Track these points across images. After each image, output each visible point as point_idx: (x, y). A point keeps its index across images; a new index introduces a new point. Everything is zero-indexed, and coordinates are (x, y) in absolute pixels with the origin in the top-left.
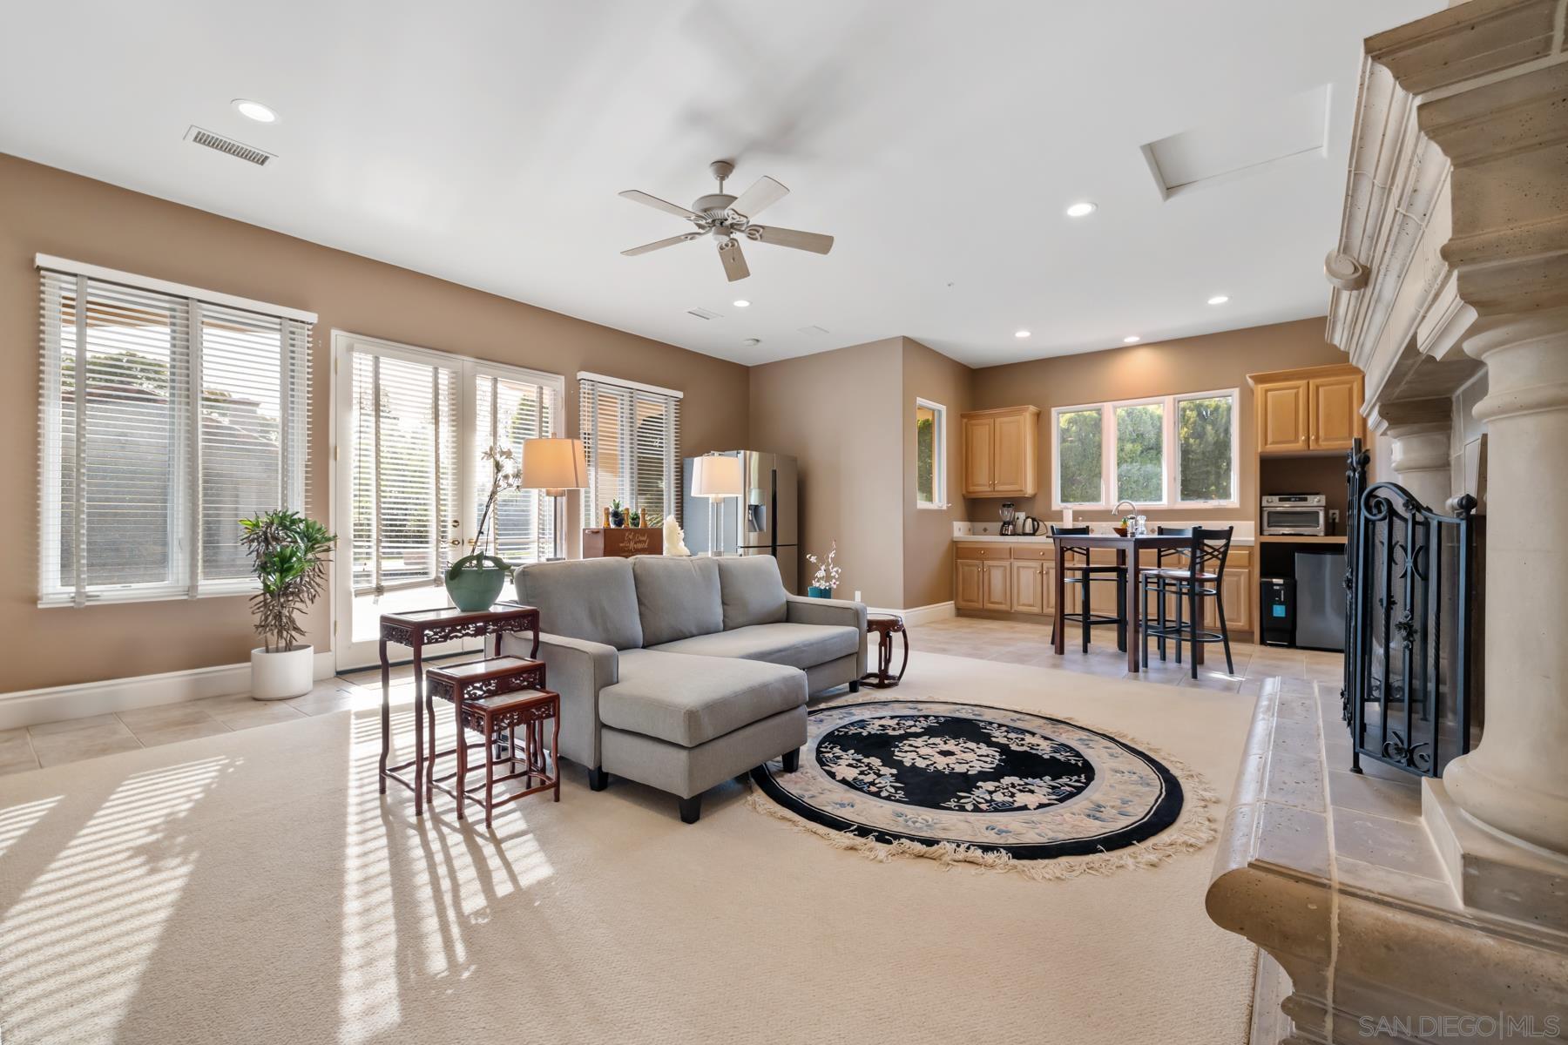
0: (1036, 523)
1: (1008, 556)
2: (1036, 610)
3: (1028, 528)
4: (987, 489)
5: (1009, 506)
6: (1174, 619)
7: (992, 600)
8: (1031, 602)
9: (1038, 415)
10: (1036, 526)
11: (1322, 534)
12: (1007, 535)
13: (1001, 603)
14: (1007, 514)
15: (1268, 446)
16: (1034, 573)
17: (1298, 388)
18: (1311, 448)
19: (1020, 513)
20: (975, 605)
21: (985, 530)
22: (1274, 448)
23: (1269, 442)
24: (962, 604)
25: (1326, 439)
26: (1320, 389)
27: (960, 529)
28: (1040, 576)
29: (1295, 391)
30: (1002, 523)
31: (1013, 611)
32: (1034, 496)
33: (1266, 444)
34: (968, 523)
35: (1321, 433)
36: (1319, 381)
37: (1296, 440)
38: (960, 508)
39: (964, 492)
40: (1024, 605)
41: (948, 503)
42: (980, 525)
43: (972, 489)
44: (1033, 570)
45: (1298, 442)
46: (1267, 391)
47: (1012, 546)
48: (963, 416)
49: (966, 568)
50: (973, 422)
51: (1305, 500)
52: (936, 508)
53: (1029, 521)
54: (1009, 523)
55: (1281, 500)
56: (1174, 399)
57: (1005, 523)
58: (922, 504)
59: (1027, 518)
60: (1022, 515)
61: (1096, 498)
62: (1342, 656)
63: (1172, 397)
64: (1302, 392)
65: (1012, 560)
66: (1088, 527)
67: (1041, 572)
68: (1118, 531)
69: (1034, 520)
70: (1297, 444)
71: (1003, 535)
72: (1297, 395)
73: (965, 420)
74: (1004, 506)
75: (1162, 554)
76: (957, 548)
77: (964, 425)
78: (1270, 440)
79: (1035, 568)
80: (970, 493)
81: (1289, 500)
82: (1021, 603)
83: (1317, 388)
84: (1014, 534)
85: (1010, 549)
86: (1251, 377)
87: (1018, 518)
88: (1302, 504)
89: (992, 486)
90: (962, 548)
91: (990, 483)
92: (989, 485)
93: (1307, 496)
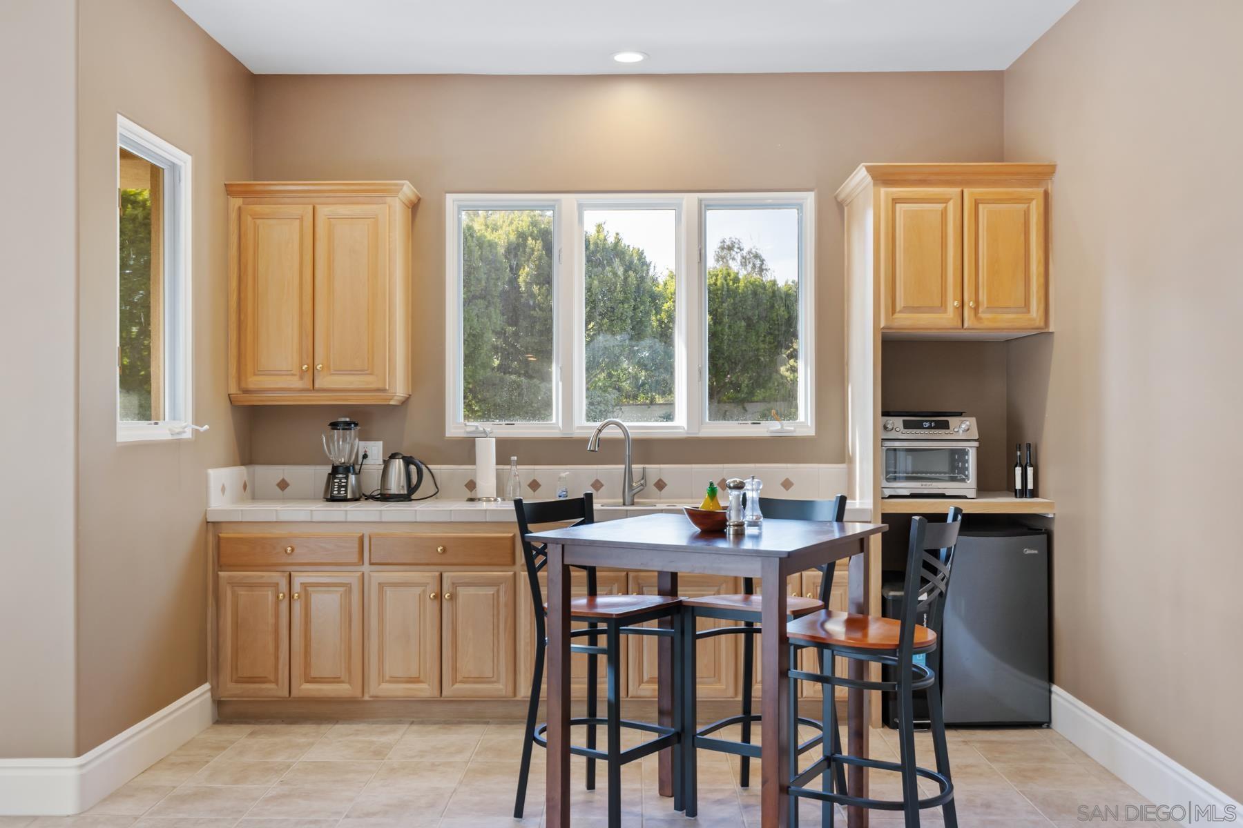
0: (413, 468)
1: (354, 558)
2: (425, 689)
3: (396, 483)
4: (296, 383)
5: (347, 426)
7: (314, 673)
8: (414, 674)
9: (414, 207)
10: (414, 480)
11: (972, 493)
12: (345, 500)
13: (336, 680)
14: (342, 447)
15: (897, 315)
16: (421, 598)
17: (946, 201)
18: (966, 325)
19: (370, 444)
20: (270, 689)
21: (283, 485)
22: (906, 320)
23: (898, 309)
24: (231, 689)
25: (991, 309)
26: (981, 207)
27: (223, 489)
28: (436, 604)
29: (940, 206)
30: (329, 469)
31: (366, 698)
32: (405, 402)
33: (894, 312)
34: (242, 470)
35: (983, 297)
36: (979, 191)
37: (943, 307)
38: (220, 429)
39: (233, 390)
40: (395, 680)
41: (197, 421)
42: (270, 474)
43: (253, 382)
44: (418, 590)
45: (945, 311)
46: (896, 201)
47: (367, 531)
48: (230, 190)
49: (242, 592)
50: (258, 208)
51: (945, 426)
52: (166, 436)
53: (398, 464)
54: (347, 469)
55: (907, 425)
56: (700, 201)
57: (335, 470)
58: (130, 431)
59: (393, 456)
60: (376, 450)
61: (540, 410)
63: (695, 196)
64: (952, 207)
65: (366, 568)
67: (439, 597)
69: (408, 461)
70: (944, 316)
71: (333, 499)
72: (944, 213)
73: (236, 202)
74: (334, 425)
76: (219, 540)
77: (234, 216)
78: (900, 304)
79: (425, 585)
80: (246, 391)
81: (918, 426)
82: (388, 673)
83: (977, 203)
85: (361, 540)
86: (869, 169)
87: (365, 456)
88: (941, 434)
89: (308, 377)
90: (229, 539)
91: (305, 367)
92: (302, 375)
93: (950, 419)
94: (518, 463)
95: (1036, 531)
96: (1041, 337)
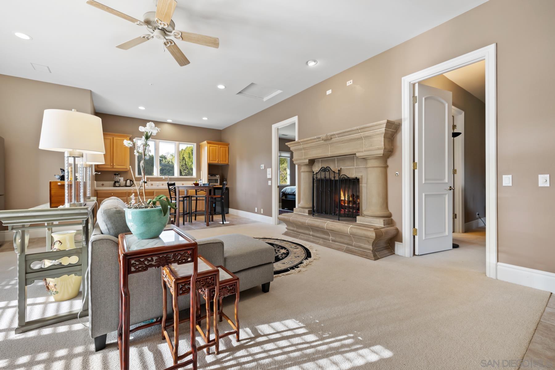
0: (131, 182)
3: (128, 184)
4: (109, 167)
5: (118, 175)
6: (204, 210)
11: (219, 185)
14: (117, 178)
17: (216, 147)
18: (219, 163)
19: (121, 178)
21: (103, 185)
22: (211, 162)
25: (222, 161)
26: (221, 148)
30: (114, 182)
35: (221, 159)
36: (220, 146)
37: (216, 160)
42: (100, 183)
43: (100, 166)
51: (216, 176)
53: (128, 181)
54: (117, 182)
55: (211, 176)
62: (221, 215)
63: (178, 142)
66: (175, 183)
68: (194, 184)
69: (131, 180)
71: (116, 187)
72: (216, 148)
74: (115, 175)
75: (197, 191)
76: (97, 193)
78: (211, 160)
80: (99, 168)
81: (213, 176)
84: (120, 186)
86: (207, 142)
87: (120, 180)
88: (215, 177)
89: (112, 166)
90: (99, 193)
91: (112, 164)
92: (111, 165)
93: (216, 175)
94: (150, 181)
95: (227, 189)
96: (228, 165)
